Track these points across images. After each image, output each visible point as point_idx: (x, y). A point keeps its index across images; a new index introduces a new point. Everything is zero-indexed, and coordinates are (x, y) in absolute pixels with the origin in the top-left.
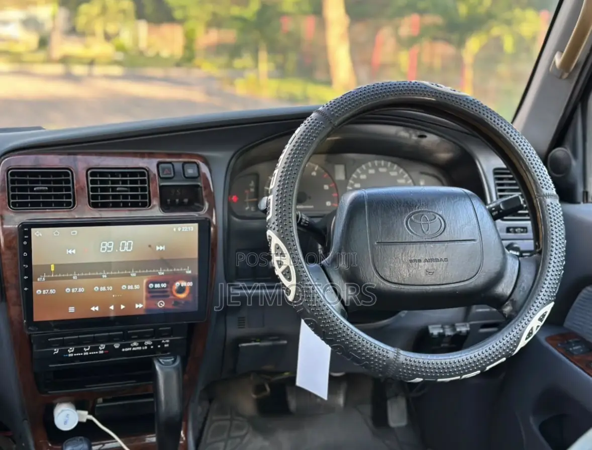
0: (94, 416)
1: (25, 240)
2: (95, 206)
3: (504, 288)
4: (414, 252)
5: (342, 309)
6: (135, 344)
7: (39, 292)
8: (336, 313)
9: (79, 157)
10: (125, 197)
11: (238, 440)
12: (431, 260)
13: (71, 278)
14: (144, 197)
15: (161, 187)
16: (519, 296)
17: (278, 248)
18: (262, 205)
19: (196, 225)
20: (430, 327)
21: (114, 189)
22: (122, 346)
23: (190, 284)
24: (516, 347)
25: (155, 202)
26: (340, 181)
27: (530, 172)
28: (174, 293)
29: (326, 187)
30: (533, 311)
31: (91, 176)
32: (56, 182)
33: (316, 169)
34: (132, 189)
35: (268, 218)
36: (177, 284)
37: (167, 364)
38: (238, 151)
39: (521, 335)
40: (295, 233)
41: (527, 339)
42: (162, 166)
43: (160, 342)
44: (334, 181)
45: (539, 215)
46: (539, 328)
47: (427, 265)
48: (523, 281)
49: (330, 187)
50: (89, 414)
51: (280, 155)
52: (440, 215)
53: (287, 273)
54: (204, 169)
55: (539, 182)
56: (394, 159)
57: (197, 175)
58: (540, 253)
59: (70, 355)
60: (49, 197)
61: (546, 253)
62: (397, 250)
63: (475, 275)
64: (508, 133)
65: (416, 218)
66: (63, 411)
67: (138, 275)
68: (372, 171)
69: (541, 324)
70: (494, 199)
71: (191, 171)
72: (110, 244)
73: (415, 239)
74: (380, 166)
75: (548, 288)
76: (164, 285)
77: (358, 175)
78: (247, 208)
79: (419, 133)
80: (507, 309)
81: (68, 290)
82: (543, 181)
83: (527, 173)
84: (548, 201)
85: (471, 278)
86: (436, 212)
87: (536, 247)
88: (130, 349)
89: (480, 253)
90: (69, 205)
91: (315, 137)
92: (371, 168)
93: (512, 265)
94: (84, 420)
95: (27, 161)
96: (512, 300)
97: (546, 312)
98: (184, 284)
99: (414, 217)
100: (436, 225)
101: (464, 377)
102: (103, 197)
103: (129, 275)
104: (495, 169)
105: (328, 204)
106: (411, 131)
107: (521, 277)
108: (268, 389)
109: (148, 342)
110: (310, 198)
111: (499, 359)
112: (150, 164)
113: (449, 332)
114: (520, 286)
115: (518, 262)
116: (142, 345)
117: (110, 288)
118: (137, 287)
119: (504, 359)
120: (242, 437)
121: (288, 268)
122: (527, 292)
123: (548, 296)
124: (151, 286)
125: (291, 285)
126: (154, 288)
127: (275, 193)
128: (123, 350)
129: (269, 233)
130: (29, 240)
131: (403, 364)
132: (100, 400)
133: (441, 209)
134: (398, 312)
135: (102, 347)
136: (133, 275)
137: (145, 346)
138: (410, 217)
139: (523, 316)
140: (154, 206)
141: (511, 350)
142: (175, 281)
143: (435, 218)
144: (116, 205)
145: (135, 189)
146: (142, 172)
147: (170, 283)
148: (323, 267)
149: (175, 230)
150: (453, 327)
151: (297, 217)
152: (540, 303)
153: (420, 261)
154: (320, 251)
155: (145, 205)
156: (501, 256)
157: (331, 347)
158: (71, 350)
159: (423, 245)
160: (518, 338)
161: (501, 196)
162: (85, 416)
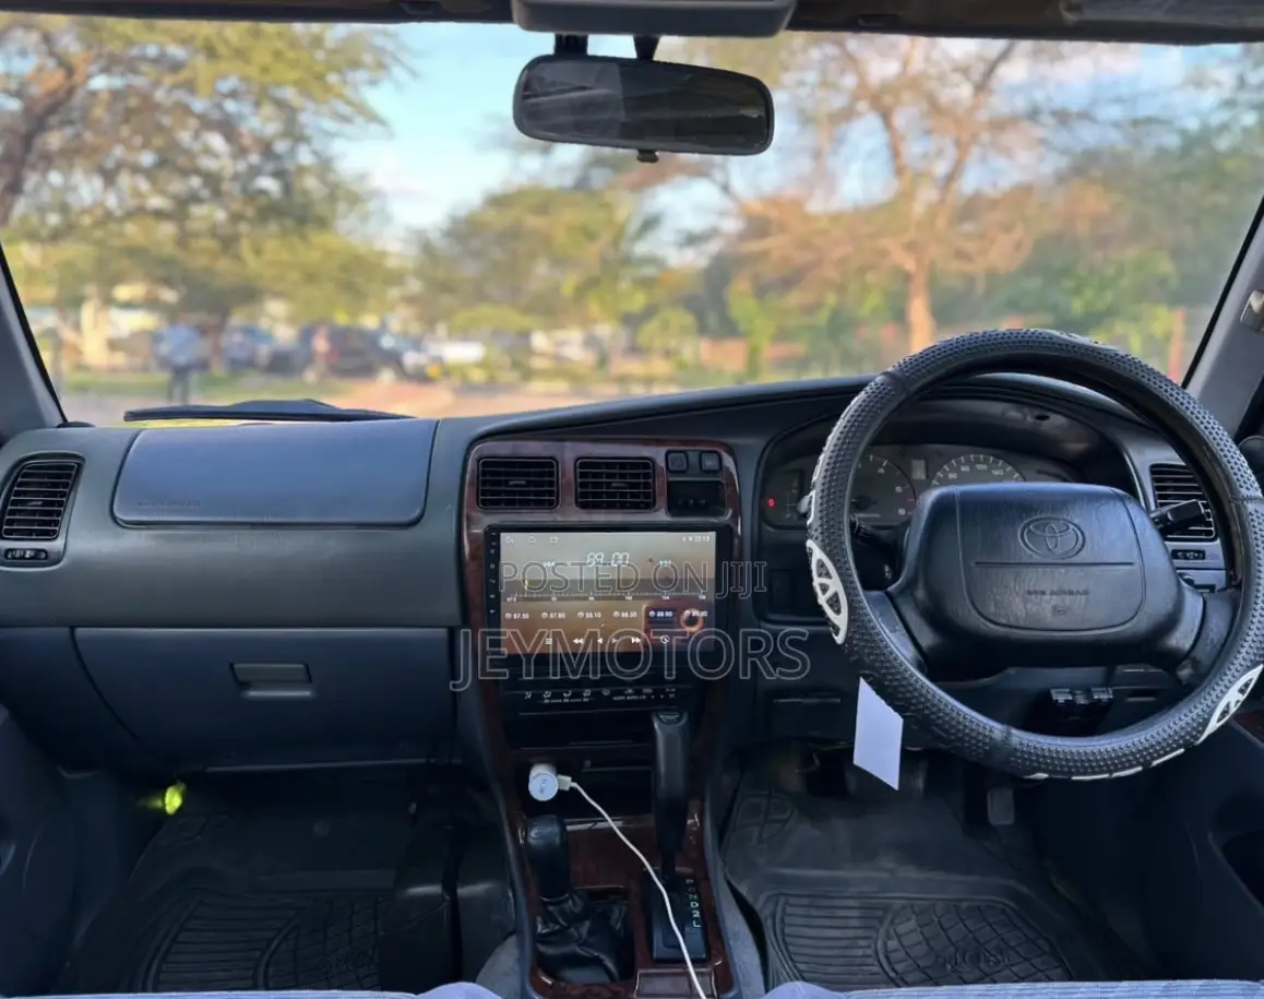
0: (579, 784)
1: (493, 547)
2: (584, 506)
3: (1181, 639)
4: (1034, 579)
5: (919, 662)
6: (630, 691)
7: (508, 615)
8: (909, 665)
9: (568, 444)
10: (623, 495)
11: (778, 826)
12: (1061, 592)
13: (549, 599)
14: (647, 495)
15: (669, 483)
16: (1203, 653)
17: (821, 565)
18: (803, 506)
19: (713, 534)
20: (1053, 692)
21: (609, 485)
22: (613, 694)
23: (704, 614)
24: (1201, 732)
25: (662, 501)
26: (919, 481)
27: (1220, 465)
28: (683, 624)
29: (899, 489)
30: (1229, 677)
31: (581, 468)
32: (536, 475)
33: (884, 464)
34: (632, 486)
35: (808, 522)
36: (687, 612)
37: (669, 722)
38: (771, 441)
39: (1211, 714)
40: (848, 545)
41: (1219, 720)
42: (671, 456)
43: (663, 692)
44: (910, 481)
45: (1236, 528)
46: (1239, 704)
47: (1055, 600)
48: (1212, 630)
49: (904, 490)
50: (573, 781)
51: (829, 434)
52: (1075, 525)
53: (834, 602)
54: (728, 461)
55: (1235, 478)
56: (998, 452)
57: (717, 467)
58: (1238, 586)
59: (546, 701)
60: (528, 493)
61: (1249, 587)
62: (1008, 575)
63: (1133, 618)
64: (1182, 404)
65: (1036, 527)
66: (539, 774)
67: (634, 598)
68: (965, 469)
69: (1242, 698)
70: (1153, 507)
71: (710, 463)
72: (599, 557)
73: (1037, 558)
74: (978, 461)
75: (1254, 641)
76: (669, 614)
77: (946, 473)
78: (788, 516)
79: (1037, 412)
80: (1185, 673)
81: (545, 615)
82: (1242, 476)
83: (1215, 465)
84: (1251, 507)
85: (1126, 622)
86: (1069, 518)
87: (1230, 578)
88: (623, 698)
89: (1140, 585)
90: (551, 505)
91: (881, 409)
92: (964, 464)
93: (1193, 605)
94: (567, 789)
95: (503, 448)
96: (1194, 659)
97: (1251, 680)
98: (695, 613)
99: (1035, 527)
100: (1069, 540)
101: (1115, 775)
102: (595, 495)
103: (623, 598)
104: (1153, 466)
105: (902, 512)
106: (1026, 410)
107: (1205, 626)
108: (817, 762)
109: (648, 690)
110: (875, 503)
111: (1173, 750)
112: (657, 454)
113: (1081, 700)
114: (1207, 638)
115: (1201, 600)
116: (638, 692)
117: (599, 615)
118: (634, 614)
119: (1182, 750)
120: (785, 822)
121: (836, 595)
122: (1218, 647)
123: (1255, 654)
124: (652, 613)
125: (841, 620)
126: (655, 616)
127: (819, 487)
128: (615, 699)
129: (810, 543)
130: (498, 548)
131: (1016, 750)
132: (588, 763)
133: (1077, 516)
134: (1005, 668)
135: (587, 693)
136: (630, 598)
137: (642, 694)
138: (1028, 525)
139: (1213, 684)
140: (660, 508)
141: (1193, 737)
142: (685, 609)
143: (1068, 528)
144: (611, 506)
145: (636, 486)
146: (646, 464)
147: (678, 611)
148: (890, 597)
149: (684, 539)
150: (1088, 692)
151: (852, 525)
152: (1241, 665)
153: (1043, 593)
154: (888, 575)
155: (649, 506)
156: (1174, 589)
157: (903, 717)
158: (548, 694)
159: (1048, 569)
160: (1204, 719)
161: (1162, 505)
162: (568, 782)
